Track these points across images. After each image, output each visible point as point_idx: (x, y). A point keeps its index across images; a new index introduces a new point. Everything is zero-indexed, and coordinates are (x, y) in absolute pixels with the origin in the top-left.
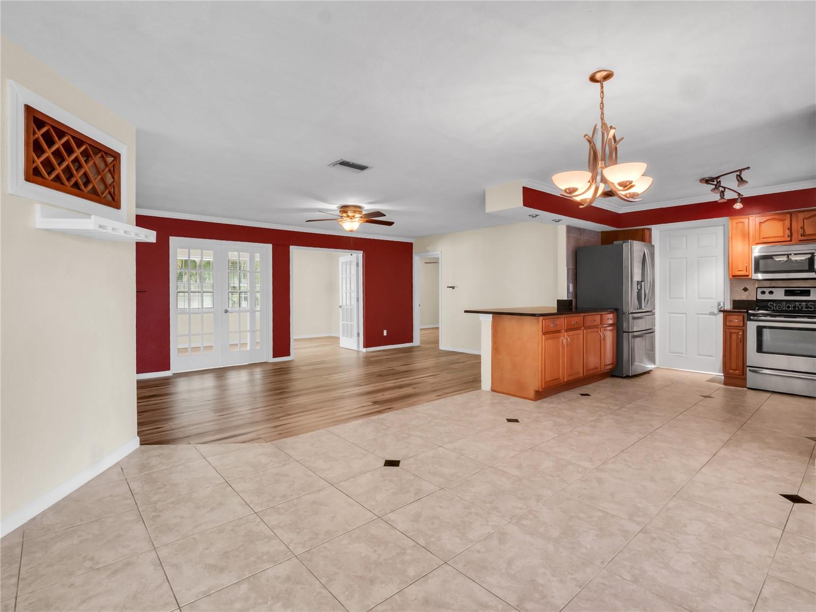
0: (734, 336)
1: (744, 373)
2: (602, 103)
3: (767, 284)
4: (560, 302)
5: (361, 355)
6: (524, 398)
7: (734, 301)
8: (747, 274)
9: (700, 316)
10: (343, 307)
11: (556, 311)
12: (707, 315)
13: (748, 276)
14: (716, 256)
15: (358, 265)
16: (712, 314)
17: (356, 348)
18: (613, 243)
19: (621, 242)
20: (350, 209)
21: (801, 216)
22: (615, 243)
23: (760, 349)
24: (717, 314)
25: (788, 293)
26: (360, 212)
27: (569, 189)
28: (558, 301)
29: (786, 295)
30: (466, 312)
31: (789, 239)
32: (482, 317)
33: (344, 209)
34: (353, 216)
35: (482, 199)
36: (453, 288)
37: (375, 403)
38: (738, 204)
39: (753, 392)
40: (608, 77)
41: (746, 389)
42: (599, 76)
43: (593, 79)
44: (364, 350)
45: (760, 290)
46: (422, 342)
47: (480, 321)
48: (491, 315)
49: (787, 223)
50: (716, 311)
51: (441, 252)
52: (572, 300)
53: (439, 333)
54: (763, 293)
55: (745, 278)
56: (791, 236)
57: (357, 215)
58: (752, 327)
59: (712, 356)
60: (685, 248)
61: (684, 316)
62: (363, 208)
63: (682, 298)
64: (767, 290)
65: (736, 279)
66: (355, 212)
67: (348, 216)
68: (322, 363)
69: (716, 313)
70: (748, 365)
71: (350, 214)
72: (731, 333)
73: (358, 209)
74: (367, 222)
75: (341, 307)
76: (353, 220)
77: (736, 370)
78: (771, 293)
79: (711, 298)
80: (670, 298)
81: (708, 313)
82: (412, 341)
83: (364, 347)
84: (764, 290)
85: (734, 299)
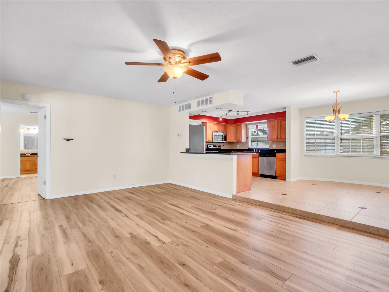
8: (211, 140)
42: (336, 92)
49: (218, 126)
56: (218, 130)
78: (211, 146)
84: (209, 145)
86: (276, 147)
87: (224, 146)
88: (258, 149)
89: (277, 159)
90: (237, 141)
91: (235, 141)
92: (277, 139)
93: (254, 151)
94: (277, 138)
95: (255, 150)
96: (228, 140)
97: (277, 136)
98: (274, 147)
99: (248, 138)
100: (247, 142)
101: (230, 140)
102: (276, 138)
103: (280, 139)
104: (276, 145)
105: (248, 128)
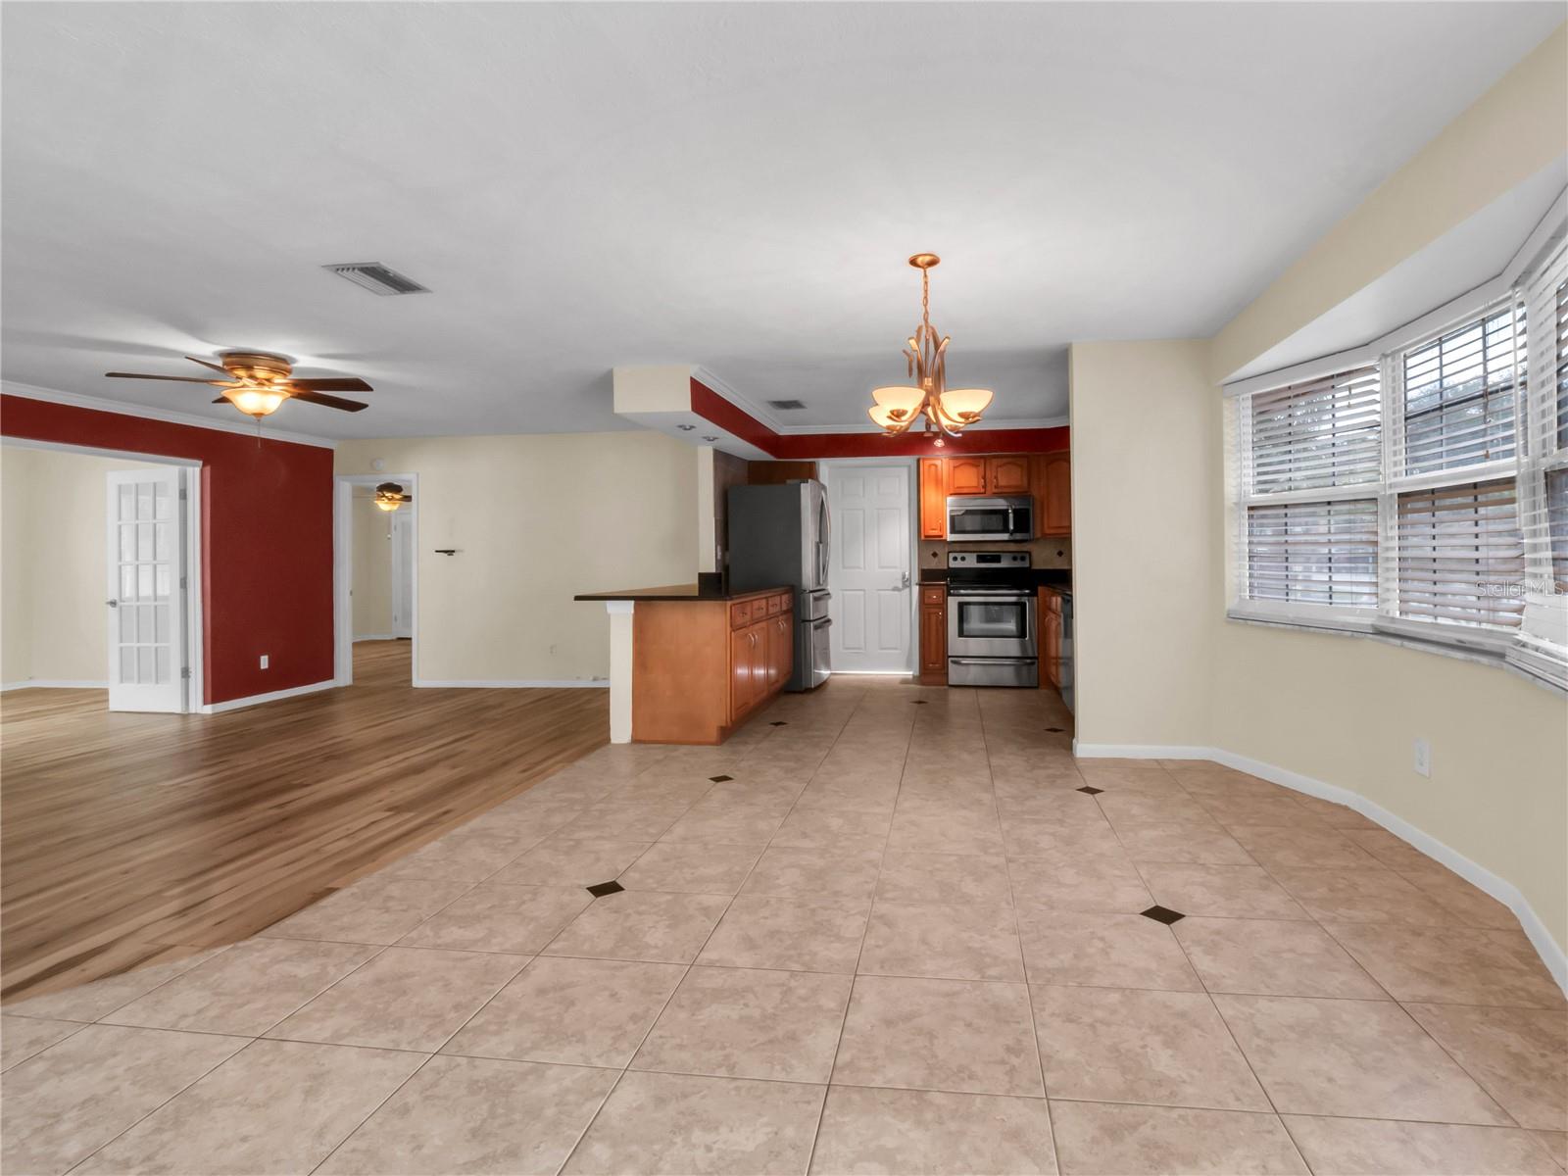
0: (933, 618)
1: (945, 667)
2: (926, 297)
3: (957, 547)
4: (702, 576)
5: (195, 725)
6: (699, 743)
8: (940, 534)
9: (881, 593)
10: (119, 604)
11: (697, 594)
12: (891, 592)
13: (941, 536)
14: (899, 509)
15: (183, 495)
16: (896, 589)
17: (178, 709)
18: (784, 482)
19: (796, 481)
20: (258, 362)
21: (995, 462)
22: (789, 481)
23: (961, 634)
24: (903, 589)
25: (981, 559)
26: (285, 372)
27: (898, 411)
28: (700, 575)
29: (978, 562)
30: (578, 598)
31: (982, 490)
32: (612, 607)
33: (241, 361)
34: (268, 380)
35: (603, 386)
36: (450, 552)
37: (396, 809)
38: (940, 441)
39: (957, 691)
40: (933, 263)
41: (946, 687)
42: (920, 260)
43: (913, 262)
44: (208, 710)
45: (951, 555)
46: (356, 677)
47: (609, 616)
48: (632, 602)
49: (982, 468)
50: (900, 586)
51: (418, 475)
52: (720, 574)
53: (411, 652)
54: (955, 559)
55: (939, 540)
56: (984, 487)
57: (278, 379)
58: (953, 603)
59: (896, 649)
60: (862, 494)
61: (862, 593)
62: (294, 361)
63: (859, 568)
64: (959, 556)
65: (927, 542)
66: (274, 370)
67: (252, 377)
68: (106, 754)
69: (901, 588)
70: (949, 654)
71: (261, 374)
72: (929, 614)
73: (279, 364)
74: (299, 396)
75: (113, 603)
76: (266, 389)
77: (935, 664)
78: (963, 559)
79: (895, 567)
80: (844, 567)
81: (892, 589)
82: (330, 675)
83: (205, 703)
84: (956, 555)
85: (923, 569)
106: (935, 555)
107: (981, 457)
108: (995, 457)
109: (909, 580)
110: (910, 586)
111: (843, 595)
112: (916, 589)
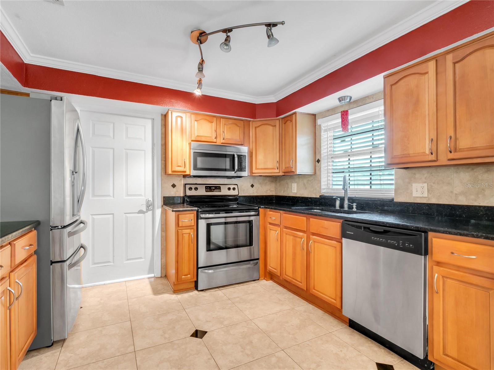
0: (186, 238)
7: (164, 197)
8: (185, 170)
9: (128, 215)
12: (137, 214)
13: (186, 172)
14: (145, 150)
16: (141, 212)
23: (208, 249)
24: (147, 212)
25: (208, 189)
31: (215, 140)
41: (196, 292)
45: (188, 187)
49: (215, 124)
50: (145, 209)
54: (190, 189)
55: (182, 175)
56: (216, 138)
58: (202, 224)
60: (111, 135)
61: (111, 216)
63: (109, 196)
64: (193, 187)
69: (145, 211)
70: (199, 266)
72: (183, 234)
77: (188, 275)
78: (196, 189)
79: (141, 195)
80: (94, 195)
81: (137, 212)
84: (191, 186)
85: (164, 196)
86: (426, 195)
87: (252, 186)
88: (351, 200)
89: (435, 268)
90: (284, 173)
91: (277, 171)
92: (433, 157)
93: (335, 206)
94: (435, 152)
95: (338, 203)
96: (256, 169)
97: (435, 141)
98: (415, 194)
99: (318, 161)
100: (315, 175)
101: (262, 169)
102: (427, 152)
103: (451, 156)
104: (426, 185)
105: (320, 125)
106: (174, 186)
107: (215, 116)
108: (223, 118)
109: (153, 204)
110: (153, 210)
111: (93, 219)
112: (158, 212)
